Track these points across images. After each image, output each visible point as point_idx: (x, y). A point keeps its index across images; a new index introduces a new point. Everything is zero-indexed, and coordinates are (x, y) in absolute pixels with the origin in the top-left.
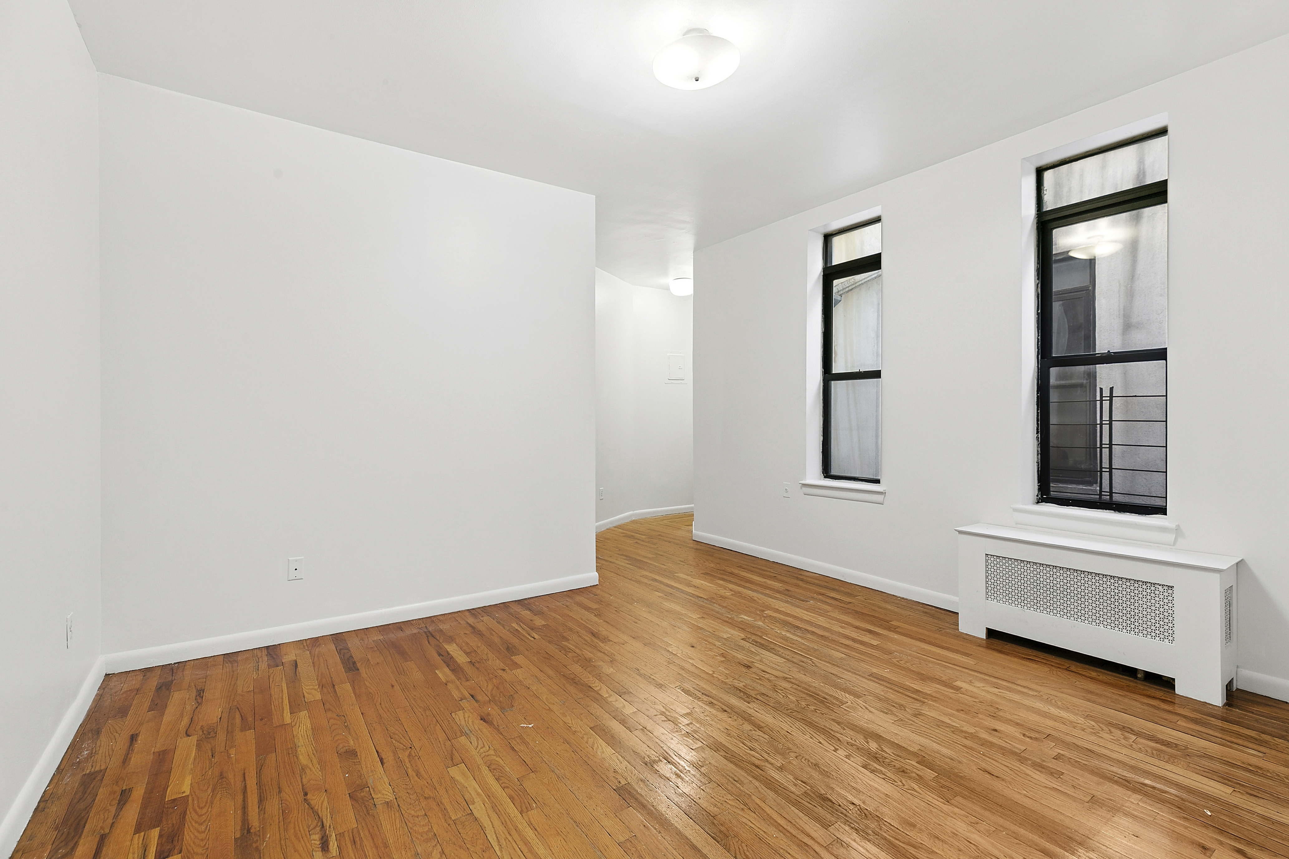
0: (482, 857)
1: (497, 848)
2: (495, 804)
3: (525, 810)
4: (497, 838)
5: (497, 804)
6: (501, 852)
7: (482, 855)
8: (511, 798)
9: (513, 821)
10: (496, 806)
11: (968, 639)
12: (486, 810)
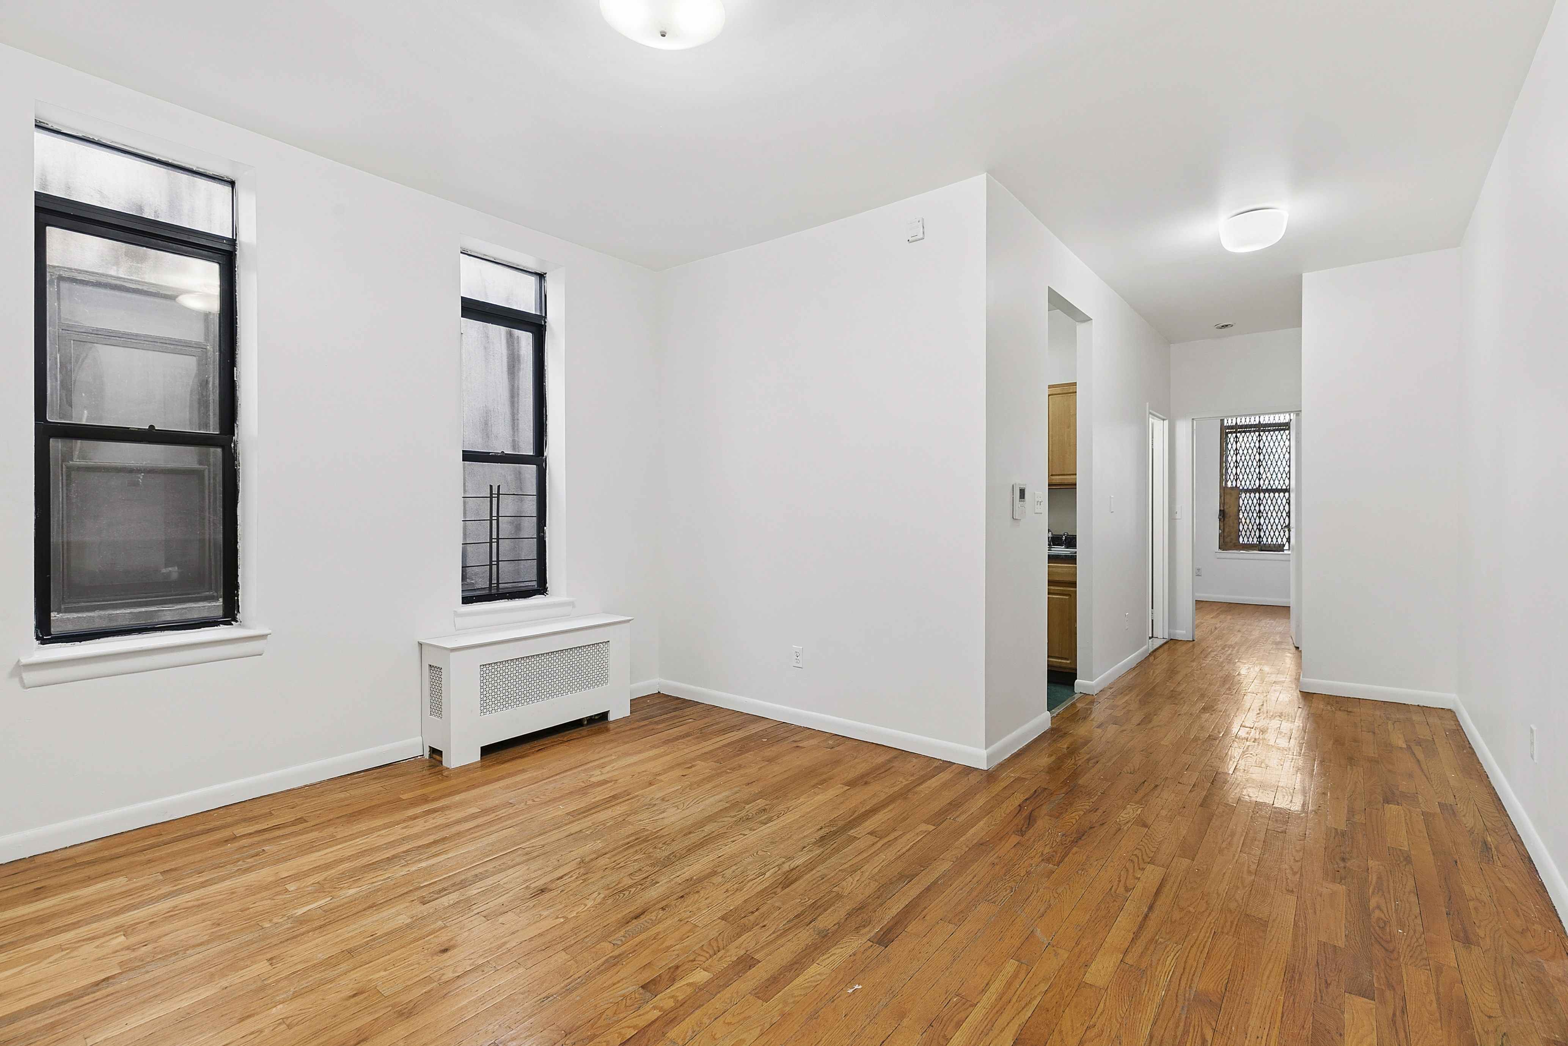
0: (1054, 1009)
1: (1035, 1003)
2: (980, 1035)
3: (969, 1003)
4: (1023, 1009)
5: (980, 1032)
6: (1035, 997)
7: (1052, 1009)
8: (959, 1025)
9: (991, 1007)
10: (982, 1032)
11: (465, 770)
12: (996, 1037)
